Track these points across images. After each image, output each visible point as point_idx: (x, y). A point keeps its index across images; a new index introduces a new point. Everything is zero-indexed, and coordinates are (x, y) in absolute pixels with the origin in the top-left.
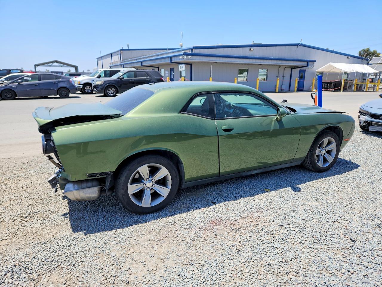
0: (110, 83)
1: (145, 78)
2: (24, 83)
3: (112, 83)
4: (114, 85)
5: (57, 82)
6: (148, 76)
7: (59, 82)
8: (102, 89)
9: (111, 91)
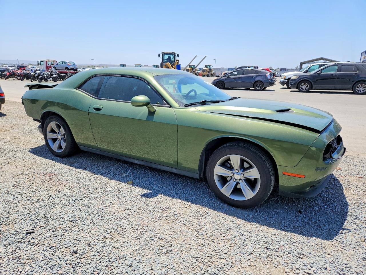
0: (304, 78)
1: (353, 72)
2: (231, 77)
3: (307, 78)
4: (309, 80)
5: (255, 76)
6: (358, 70)
7: (257, 76)
8: (295, 84)
9: (304, 87)
